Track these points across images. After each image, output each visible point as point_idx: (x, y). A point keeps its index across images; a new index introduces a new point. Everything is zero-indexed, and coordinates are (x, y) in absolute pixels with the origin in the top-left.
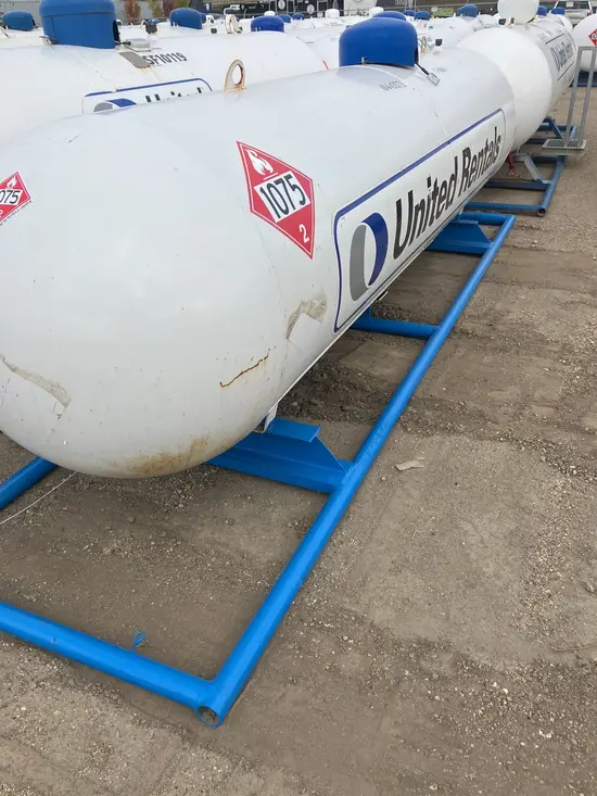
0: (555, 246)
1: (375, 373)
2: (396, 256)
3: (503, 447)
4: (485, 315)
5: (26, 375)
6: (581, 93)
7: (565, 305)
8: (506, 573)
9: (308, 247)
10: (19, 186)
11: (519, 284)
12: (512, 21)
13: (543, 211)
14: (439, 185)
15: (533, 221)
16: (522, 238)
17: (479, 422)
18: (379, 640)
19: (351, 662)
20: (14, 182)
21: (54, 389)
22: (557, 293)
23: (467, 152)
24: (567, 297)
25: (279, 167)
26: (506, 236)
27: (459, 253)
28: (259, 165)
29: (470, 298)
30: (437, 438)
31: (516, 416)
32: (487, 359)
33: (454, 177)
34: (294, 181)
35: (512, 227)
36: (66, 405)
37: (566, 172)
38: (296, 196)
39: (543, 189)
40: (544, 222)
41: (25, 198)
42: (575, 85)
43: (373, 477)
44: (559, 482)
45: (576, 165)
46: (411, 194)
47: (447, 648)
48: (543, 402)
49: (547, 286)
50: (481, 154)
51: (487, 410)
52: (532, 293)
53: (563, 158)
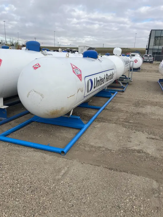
0: (126, 97)
1: (89, 114)
2: (94, 88)
3: (114, 125)
4: (111, 107)
5: (37, 93)
6: (131, 72)
7: (127, 106)
8: (115, 140)
9: (81, 80)
10: (39, 65)
11: (118, 102)
12: (116, 55)
13: (123, 91)
14: (102, 78)
15: (121, 93)
16: (119, 96)
17: (110, 121)
18: (92, 146)
19: (87, 149)
20: (38, 64)
21: (42, 95)
22: (126, 104)
23: (107, 75)
24: (128, 105)
25: (76, 68)
26: (116, 95)
27: (106, 97)
28: (74, 67)
29: (108, 104)
30: (102, 123)
31: (117, 120)
32: (111, 113)
33: (104, 78)
34: (79, 70)
35: (117, 94)
36: (43, 98)
37: (129, 86)
38: (79, 72)
39: (123, 88)
40: (123, 93)
41: (40, 66)
42: (129, 71)
43: (90, 128)
44: (125, 129)
45: (131, 84)
46: (97, 78)
47: (104, 147)
48: (122, 119)
49: (124, 103)
50: (110, 76)
51: (111, 120)
52: (120, 104)
53: (128, 83)
